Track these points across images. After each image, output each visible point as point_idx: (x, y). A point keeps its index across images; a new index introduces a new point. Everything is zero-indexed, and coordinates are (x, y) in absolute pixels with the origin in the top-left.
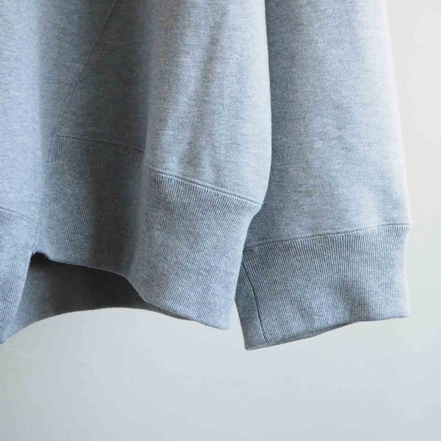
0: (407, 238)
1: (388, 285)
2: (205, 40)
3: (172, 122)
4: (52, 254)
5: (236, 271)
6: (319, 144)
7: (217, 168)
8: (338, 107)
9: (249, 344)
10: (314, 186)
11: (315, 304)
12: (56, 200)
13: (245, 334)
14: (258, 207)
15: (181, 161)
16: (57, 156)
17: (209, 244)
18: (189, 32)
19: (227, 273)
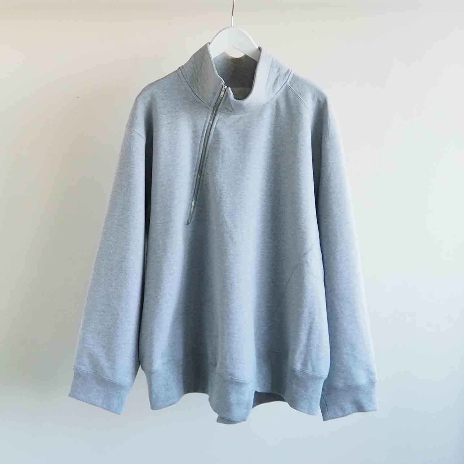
0: (376, 384)
1: (371, 400)
2: (308, 326)
3: (298, 352)
4: (259, 391)
5: (319, 397)
6: (345, 357)
7: (313, 367)
8: (352, 345)
9: (324, 420)
10: (344, 370)
11: (346, 407)
12: (259, 373)
13: (323, 415)
14: (326, 377)
15: (301, 364)
16: (259, 358)
17: (311, 390)
18: (303, 325)
19: (317, 398)
